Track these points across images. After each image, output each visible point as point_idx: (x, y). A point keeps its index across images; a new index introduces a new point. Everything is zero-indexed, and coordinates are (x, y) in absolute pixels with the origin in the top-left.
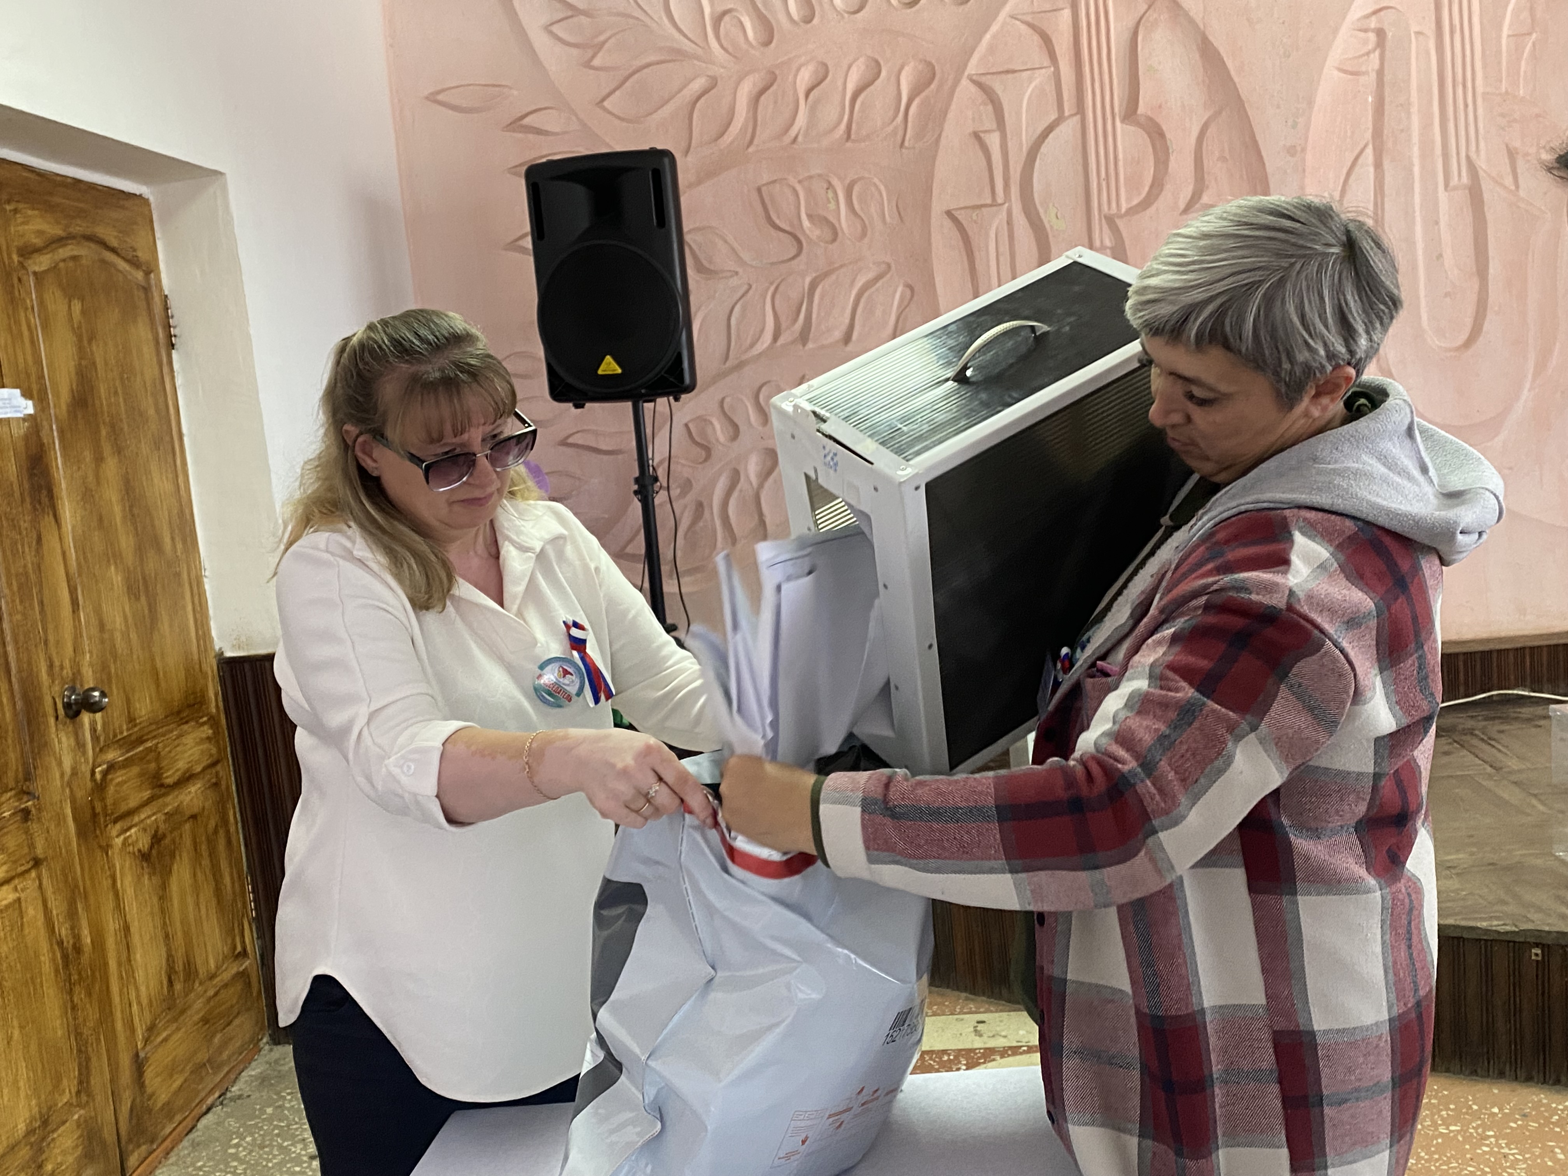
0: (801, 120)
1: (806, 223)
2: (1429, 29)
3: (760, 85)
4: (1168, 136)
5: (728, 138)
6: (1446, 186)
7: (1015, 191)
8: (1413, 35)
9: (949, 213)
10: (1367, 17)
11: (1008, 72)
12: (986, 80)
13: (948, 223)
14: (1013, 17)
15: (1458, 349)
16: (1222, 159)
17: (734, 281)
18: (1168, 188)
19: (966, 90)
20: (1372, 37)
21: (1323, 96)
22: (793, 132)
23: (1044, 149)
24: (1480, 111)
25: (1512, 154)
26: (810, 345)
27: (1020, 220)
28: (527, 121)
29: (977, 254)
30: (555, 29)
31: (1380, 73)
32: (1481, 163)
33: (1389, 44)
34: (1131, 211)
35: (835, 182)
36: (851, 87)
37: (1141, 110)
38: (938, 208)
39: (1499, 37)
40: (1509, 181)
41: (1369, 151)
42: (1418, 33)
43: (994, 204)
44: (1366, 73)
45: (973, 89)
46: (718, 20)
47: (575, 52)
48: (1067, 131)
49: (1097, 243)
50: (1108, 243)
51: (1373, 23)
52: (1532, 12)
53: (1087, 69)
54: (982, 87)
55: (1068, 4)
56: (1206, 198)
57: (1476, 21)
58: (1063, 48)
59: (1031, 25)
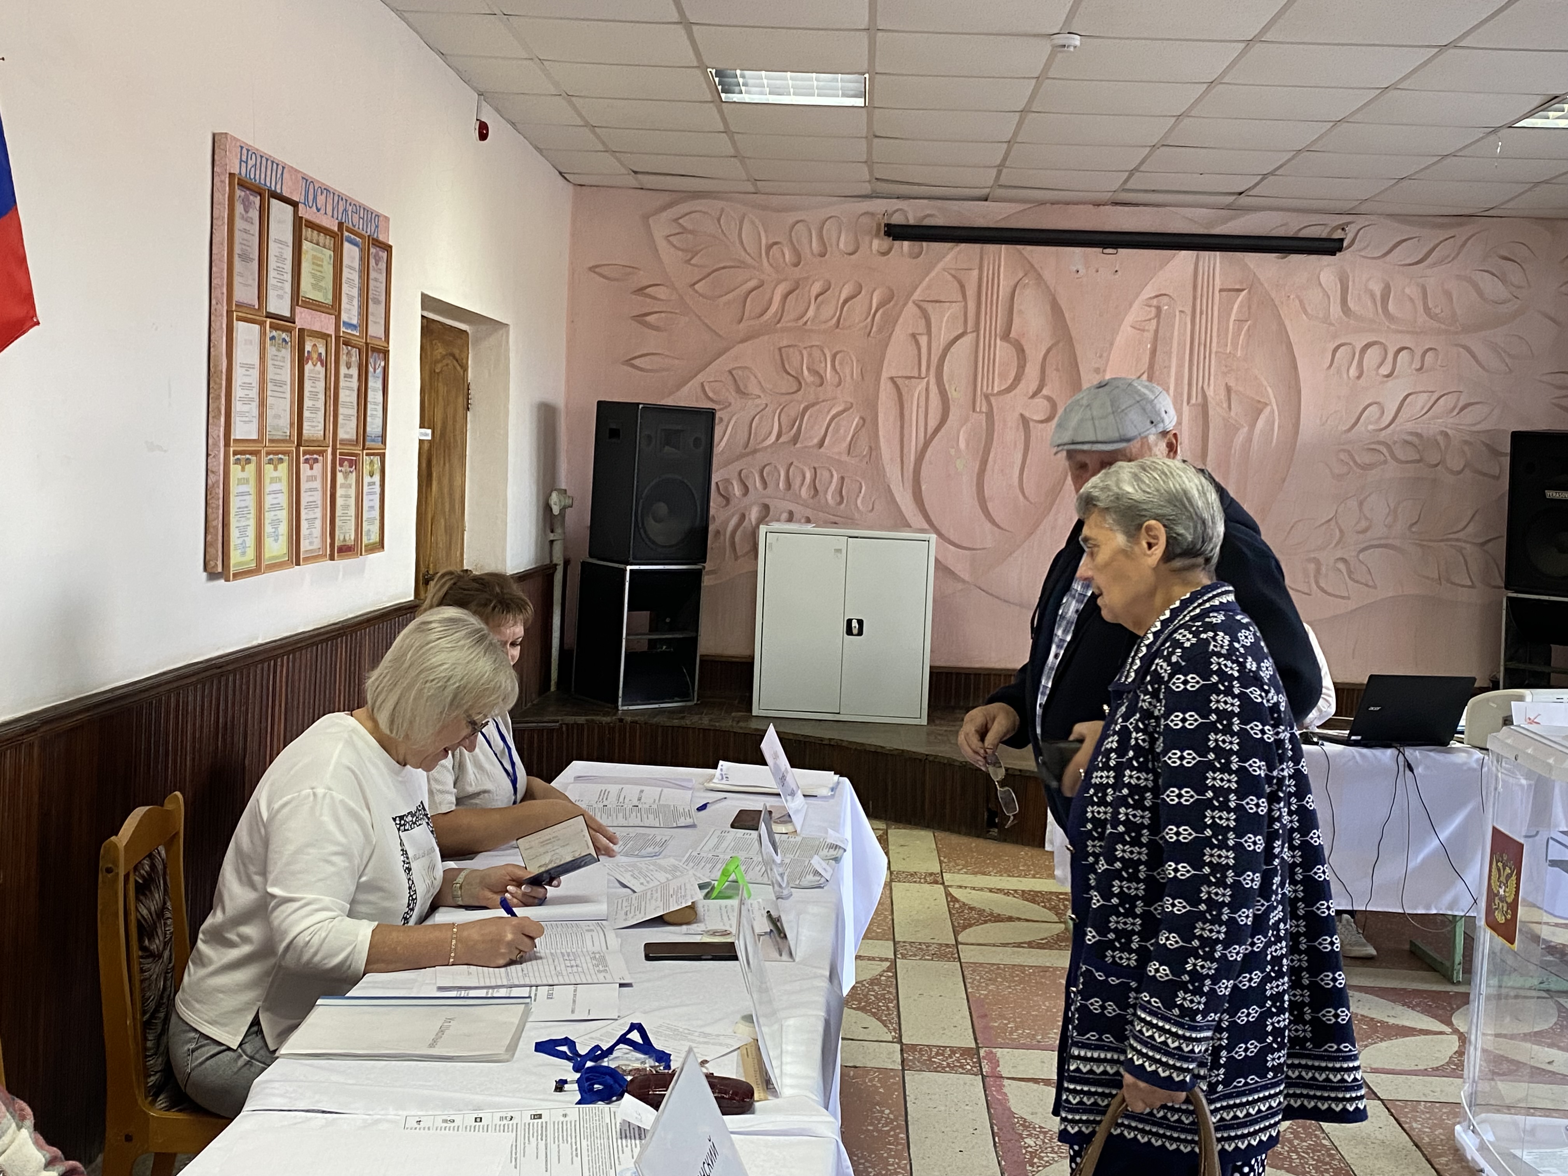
0: (811, 313)
1: (806, 372)
2: (1188, 310)
3: (789, 289)
4: (1027, 352)
5: (767, 316)
6: (1188, 403)
7: (933, 371)
8: (1177, 313)
9: (892, 379)
10: (1151, 298)
11: (937, 302)
12: (925, 305)
13: (890, 385)
14: (943, 269)
16: (1057, 370)
17: (758, 401)
18: (1023, 382)
19: (911, 309)
20: (1153, 310)
21: (1120, 340)
22: (805, 319)
23: (952, 350)
24: (1213, 362)
25: (1228, 390)
26: (798, 445)
27: (934, 389)
28: (647, 290)
29: (905, 405)
30: (671, 238)
31: (1157, 331)
32: (1210, 393)
33: (1163, 315)
34: (1000, 393)
35: (827, 351)
36: (843, 297)
37: (1013, 335)
38: (885, 375)
39: (1228, 321)
40: (1225, 405)
42: (1181, 311)
43: (920, 377)
44: (1148, 331)
45: (915, 310)
46: (769, 247)
47: (680, 253)
48: (968, 340)
49: (978, 410)
50: (984, 409)
51: (1155, 302)
52: (1249, 308)
53: (983, 306)
54: (919, 307)
55: (977, 267)
56: (1045, 392)
57: (1216, 308)
58: (971, 292)
59: (954, 277)
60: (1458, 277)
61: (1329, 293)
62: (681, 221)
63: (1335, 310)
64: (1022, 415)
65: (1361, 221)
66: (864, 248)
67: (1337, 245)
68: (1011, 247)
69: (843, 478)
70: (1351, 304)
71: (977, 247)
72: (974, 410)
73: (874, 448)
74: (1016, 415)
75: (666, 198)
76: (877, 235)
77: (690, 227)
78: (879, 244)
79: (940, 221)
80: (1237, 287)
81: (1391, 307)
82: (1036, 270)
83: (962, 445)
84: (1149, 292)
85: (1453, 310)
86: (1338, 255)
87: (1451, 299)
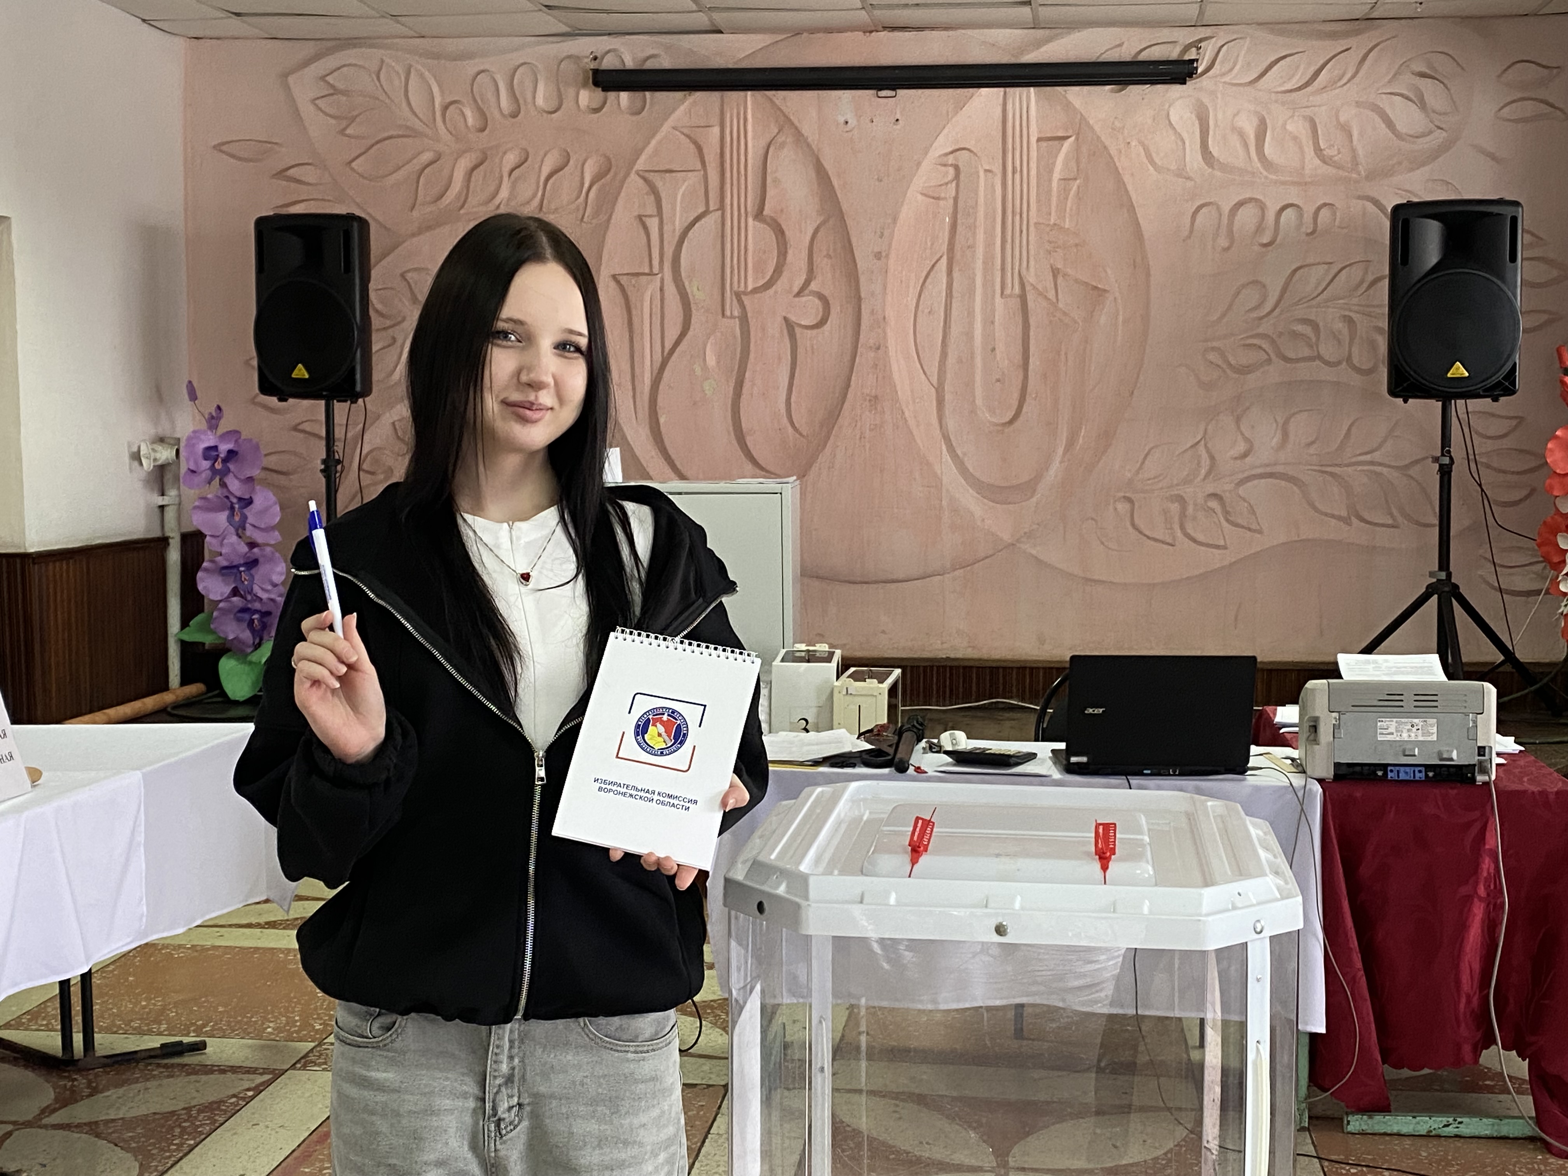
0: (502, 194)
2: (997, 168)
3: (474, 162)
4: (787, 233)
5: (445, 201)
6: (1002, 293)
7: (667, 264)
8: (982, 174)
9: (614, 277)
10: (946, 155)
11: (667, 171)
12: (650, 176)
13: (613, 284)
14: (673, 128)
15: (1004, 424)
16: (829, 256)
18: (786, 275)
19: (634, 182)
20: (951, 171)
21: (906, 213)
22: (496, 202)
23: (690, 234)
24: (1032, 237)
25: (1055, 272)
27: (671, 289)
28: (291, 172)
29: (634, 312)
30: (317, 102)
31: (956, 199)
32: (1031, 278)
33: (963, 177)
34: (755, 290)
36: (545, 171)
37: (767, 211)
38: (604, 272)
39: (1050, 180)
40: (1051, 295)
41: (944, 260)
42: (986, 171)
43: (651, 274)
44: (945, 199)
45: (641, 182)
46: (445, 108)
47: (333, 121)
48: (710, 222)
49: (728, 313)
50: (736, 314)
51: (951, 160)
52: (1078, 162)
53: (728, 175)
54: (645, 180)
55: (715, 120)
56: (813, 286)
57: (1033, 165)
58: (711, 157)
59: (688, 136)
60: (1358, 104)
61: (1185, 135)
62: (329, 78)
63: (1194, 159)
64: (785, 319)
65: (1223, 35)
66: (568, 103)
67: (1186, 69)
68: (759, 94)
70: (1214, 149)
71: (714, 97)
72: (723, 315)
74: (780, 319)
75: (309, 49)
76: (585, 85)
77: (340, 85)
78: (587, 97)
79: (666, 63)
80: (1060, 134)
81: (1268, 149)
82: (793, 124)
83: (711, 360)
84: (942, 145)
85: (1353, 150)
86: (1190, 83)
87: (1350, 136)
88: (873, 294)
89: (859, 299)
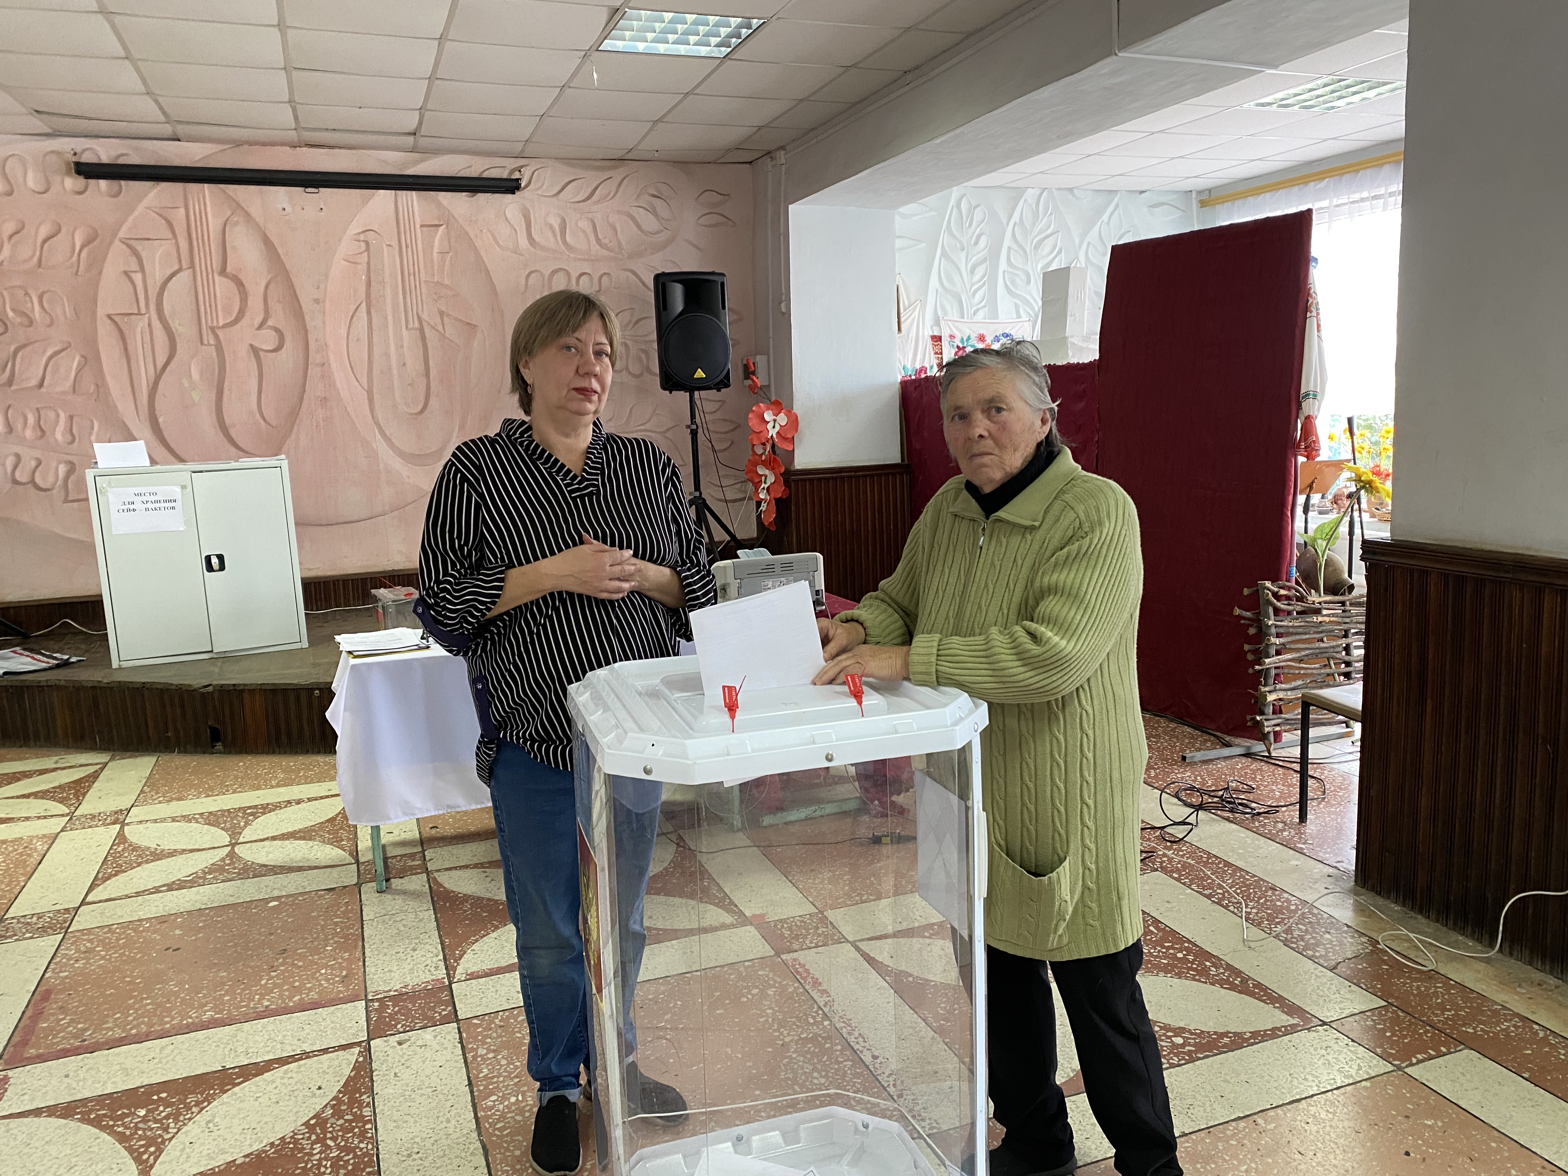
0: (6, 252)
1: (11, 314)
2: (395, 243)
4: (246, 285)
6: (407, 328)
7: (152, 307)
8: (385, 247)
9: (109, 317)
10: (359, 234)
11: (145, 239)
12: (132, 242)
13: (109, 322)
14: (146, 208)
15: (416, 414)
16: (279, 302)
18: (248, 314)
19: (118, 246)
20: (363, 245)
21: (334, 273)
23: (169, 285)
24: (423, 290)
25: (442, 313)
26: (14, 388)
27: (156, 324)
29: (129, 342)
31: (368, 264)
32: (425, 316)
33: (371, 248)
34: (226, 326)
35: (31, 291)
36: (40, 238)
37: (229, 269)
38: (101, 312)
39: (432, 254)
40: (440, 328)
41: (364, 305)
42: (388, 245)
43: (139, 314)
44: (361, 263)
45: (124, 247)
48: (184, 277)
49: (206, 342)
50: (212, 342)
51: (362, 237)
52: (449, 240)
53: (195, 243)
54: (129, 246)
55: (181, 204)
56: (270, 323)
57: (419, 243)
58: (180, 229)
59: (160, 215)
60: (619, 212)
61: (516, 227)
63: (523, 242)
64: (251, 345)
65: (533, 165)
66: (56, 186)
67: (514, 184)
68: (213, 186)
69: (71, 417)
70: (535, 235)
71: (178, 187)
72: (202, 343)
73: (101, 386)
74: (246, 346)
76: (68, 173)
78: (72, 182)
79: (134, 159)
80: (437, 223)
81: (569, 238)
82: (242, 208)
83: (196, 375)
84: (355, 228)
85: (619, 241)
86: (518, 193)
87: (616, 232)
88: (315, 327)
89: (306, 331)
